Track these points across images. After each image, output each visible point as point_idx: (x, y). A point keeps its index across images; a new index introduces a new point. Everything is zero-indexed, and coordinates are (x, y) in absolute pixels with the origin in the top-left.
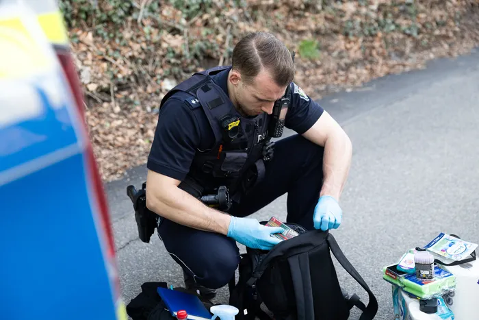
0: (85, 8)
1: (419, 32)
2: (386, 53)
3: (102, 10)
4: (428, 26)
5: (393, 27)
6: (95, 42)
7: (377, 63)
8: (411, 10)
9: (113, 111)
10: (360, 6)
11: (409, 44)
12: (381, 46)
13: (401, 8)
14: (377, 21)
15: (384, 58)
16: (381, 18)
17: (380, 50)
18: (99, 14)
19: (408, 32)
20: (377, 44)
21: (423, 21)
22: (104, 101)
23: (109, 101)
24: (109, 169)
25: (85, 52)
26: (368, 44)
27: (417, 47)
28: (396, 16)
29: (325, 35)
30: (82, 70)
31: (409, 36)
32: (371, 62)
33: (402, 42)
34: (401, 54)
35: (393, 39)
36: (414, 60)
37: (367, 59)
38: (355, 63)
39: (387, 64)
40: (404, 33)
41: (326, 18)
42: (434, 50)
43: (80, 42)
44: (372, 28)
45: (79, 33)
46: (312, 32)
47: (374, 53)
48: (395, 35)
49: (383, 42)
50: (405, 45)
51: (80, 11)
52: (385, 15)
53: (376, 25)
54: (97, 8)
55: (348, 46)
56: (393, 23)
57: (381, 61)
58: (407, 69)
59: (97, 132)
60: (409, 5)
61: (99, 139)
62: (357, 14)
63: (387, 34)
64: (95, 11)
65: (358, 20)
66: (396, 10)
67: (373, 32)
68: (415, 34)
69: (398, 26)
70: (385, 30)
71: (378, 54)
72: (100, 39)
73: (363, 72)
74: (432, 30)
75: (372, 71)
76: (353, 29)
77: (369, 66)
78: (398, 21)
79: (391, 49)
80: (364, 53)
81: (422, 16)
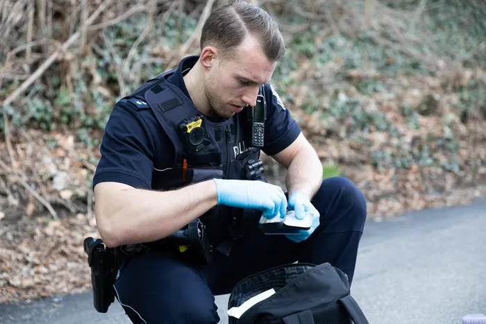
0: (68, 110)
1: (461, 169)
2: (423, 188)
3: (87, 113)
4: (472, 163)
5: (429, 161)
6: (76, 148)
7: (412, 197)
8: (451, 145)
9: (88, 223)
10: (390, 137)
11: (449, 181)
12: (416, 179)
13: (440, 142)
14: (411, 153)
15: (421, 192)
16: (416, 151)
17: (416, 184)
18: (83, 117)
19: (448, 167)
20: (411, 177)
21: (465, 158)
22: (78, 212)
23: (85, 213)
24: (74, 283)
25: (63, 158)
26: (402, 177)
27: (459, 183)
28: (432, 151)
29: (351, 164)
30: (55, 175)
31: (450, 171)
32: (405, 196)
33: (442, 177)
34: (441, 190)
35: (430, 173)
36: (454, 197)
37: (400, 191)
38: (386, 195)
39: (424, 199)
40: (443, 168)
41: (352, 147)
42: (480, 187)
43: (57, 147)
44: (405, 160)
45: (58, 137)
46: (334, 159)
47: (408, 186)
48: (433, 169)
49: (418, 176)
50: (445, 180)
51: (62, 113)
52: (420, 149)
53: (410, 157)
54: (81, 110)
55: (378, 177)
56: (430, 156)
57: (417, 195)
58: (449, 204)
59: (65, 243)
60: (448, 140)
61: (67, 251)
62: (388, 145)
63: (424, 167)
64: (78, 114)
65: (389, 151)
66: (433, 145)
67: (407, 165)
68: (456, 169)
69: (436, 161)
70: (421, 162)
71: (413, 187)
72: (82, 145)
73: (397, 206)
74: (477, 167)
75: (406, 205)
76: (383, 159)
77: (402, 199)
78: (437, 155)
79: (428, 183)
80: (396, 185)
81: (464, 152)
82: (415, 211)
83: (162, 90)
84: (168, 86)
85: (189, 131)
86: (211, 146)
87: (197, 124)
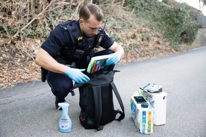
0: (39, 33)
1: (141, 52)
2: (131, 57)
3: (44, 34)
4: (144, 51)
5: (133, 50)
7: (129, 59)
8: (139, 46)
10: (124, 44)
11: (138, 55)
12: (130, 55)
13: (136, 46)
15: (131, 58)
16: (130, 48)
17: (130, 56)
18: (43, 35)
19: (138, 52)
20: (129, 54)
21: (142, 50)
24: (39, 78)
25: (37, 45)
26: (126, 54)
27: (140, 56)
30: (35, 50)
31: (138, 53)
32: (127, 59)
33: (136, 54)
34: (136, 57)
35: (133, 53)
36: (139, 59)
39: (131, 59)
40: (137, 52)
42: (145, 57)
43: (36, 42)
44: (127, 50)
45: (36, 40)
47: (128, 56)
48: (134, 52)
49: (130, 54)
50: (137, 55)
51: (37, 34)
52: (131, 47)
53: (129, 49)
54: (43, 33)
56: (134, 49)
57: (130, 59)
58: (138, 61)
59: (37, 68)
60: (138, 45)
61: (37, 70)
63: (131, 52)
64: (42, 34)
66: (134, 46)
67: (128, 51)
68: (140, 53)
70: (131, 50)
71: (129, 56)
73: (125, 61)
74: (145, 52)
75: (127, 61)
77: (126, 60)
78: (135, 49)
79: (133, 56)
80: (125, 56)
81: (142, 48)
82: (129, 62)
83: (72, 25)
84: (74, 24)
85: (78, 40)
87: (81, 38)
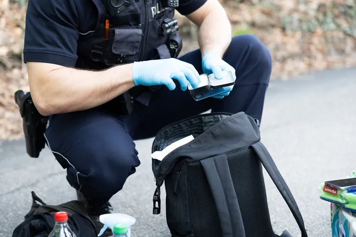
2: (326, 50)
5: (333, 26)
6: (11, 9)
7: (315, 58)
8: (352, 12)
9: (23, 77)
10: (298, 3)
11: (349, 44)
12: (320, 43)
13: (342, 9)
14: (318, 20)
15: (324, 54)
16: (321, 17)
17: (320, 47)
19: (349, 32)
20: (316, 40)
22: (14, 67)
23: (20, 68)
26: (307, 40)
28: (336, 17)
29: (262, 27)
31: (350, 35)
32: (309, 57)
33: (343, 41)
34: (342, 52)
35: (333, 37)
37: (305, 53)
38: (292, 56)
39: (326, 60)
40: (345, 33)
41: (264, 12)
46: (247, 23)
47: (313, 48)
48: (335, 34)
49: (323, 40)
52: (325, 14)
53: (314, 22)
55: (286, 39)
56: (334, 22)
57: (319, 56)
58: (348, 65)
60: (350, 7)
61: (4, 102)
62: (295, 10)
65: (296, 16)
66: (336, 12)
67: (312, 29)
69: (339, 26)
70: (326, 27)
71: (317, 49)
72: (16, 5)
73: (301, 65)
75: (310, 65)
76: (291, 23)
77: (306, 59)
80: (302, 48)
82: (318, 71)
86: (131, 8)
